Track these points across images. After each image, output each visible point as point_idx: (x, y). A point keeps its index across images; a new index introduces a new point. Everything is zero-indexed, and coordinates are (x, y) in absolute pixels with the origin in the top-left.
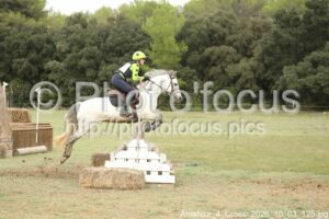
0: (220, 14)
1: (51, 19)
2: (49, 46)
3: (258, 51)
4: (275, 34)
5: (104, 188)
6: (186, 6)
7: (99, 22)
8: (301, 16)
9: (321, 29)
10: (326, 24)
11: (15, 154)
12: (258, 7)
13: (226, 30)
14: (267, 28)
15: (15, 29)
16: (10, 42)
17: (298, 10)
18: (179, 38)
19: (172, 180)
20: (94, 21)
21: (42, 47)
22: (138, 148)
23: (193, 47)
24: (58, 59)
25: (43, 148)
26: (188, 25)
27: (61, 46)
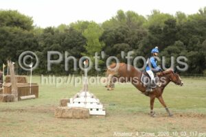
0: (121, 27)
1: (36, 30)
2: (35, 44)
3: (141, 46)
4: (149, 37)
5: (68, 118)
6: (103, 24)
7: (60, 31)
8: (162, 29)
9: (172, 35)
10: (175, 32)
11: (19, 99)
12: (140, 24)
13: (124, 36)
14: (145, 34)
15: (17, 35)
16: (15, 42)
17: (160, 26)
18: (101, 39)
19: (104, 113)
20: (58, 31)
21: (31, 44)
22: (85, 96)
23: (108, 44)
24: (39, 50)
25: (34, 96)
26: (105, 33)
27: (41, 43)
